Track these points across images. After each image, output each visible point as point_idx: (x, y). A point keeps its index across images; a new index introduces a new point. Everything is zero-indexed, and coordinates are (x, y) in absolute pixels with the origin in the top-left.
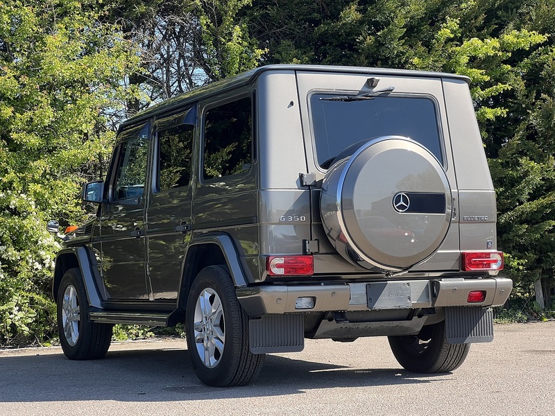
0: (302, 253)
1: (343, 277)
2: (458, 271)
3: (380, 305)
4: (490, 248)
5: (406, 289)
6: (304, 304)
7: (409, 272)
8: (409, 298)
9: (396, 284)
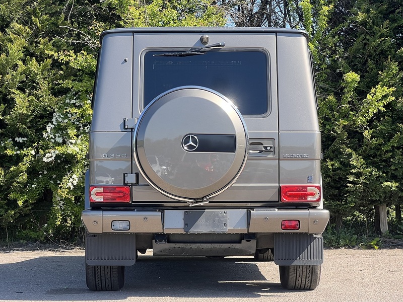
0: (123, 185)
1: (165, 204)
2: (278, 202)
3: (194, 230)
4: (311, 183)
5: (223, 217)
6: (120, 226)
7: (210, 202)
8: (226, 225)
9: (213, 212)
